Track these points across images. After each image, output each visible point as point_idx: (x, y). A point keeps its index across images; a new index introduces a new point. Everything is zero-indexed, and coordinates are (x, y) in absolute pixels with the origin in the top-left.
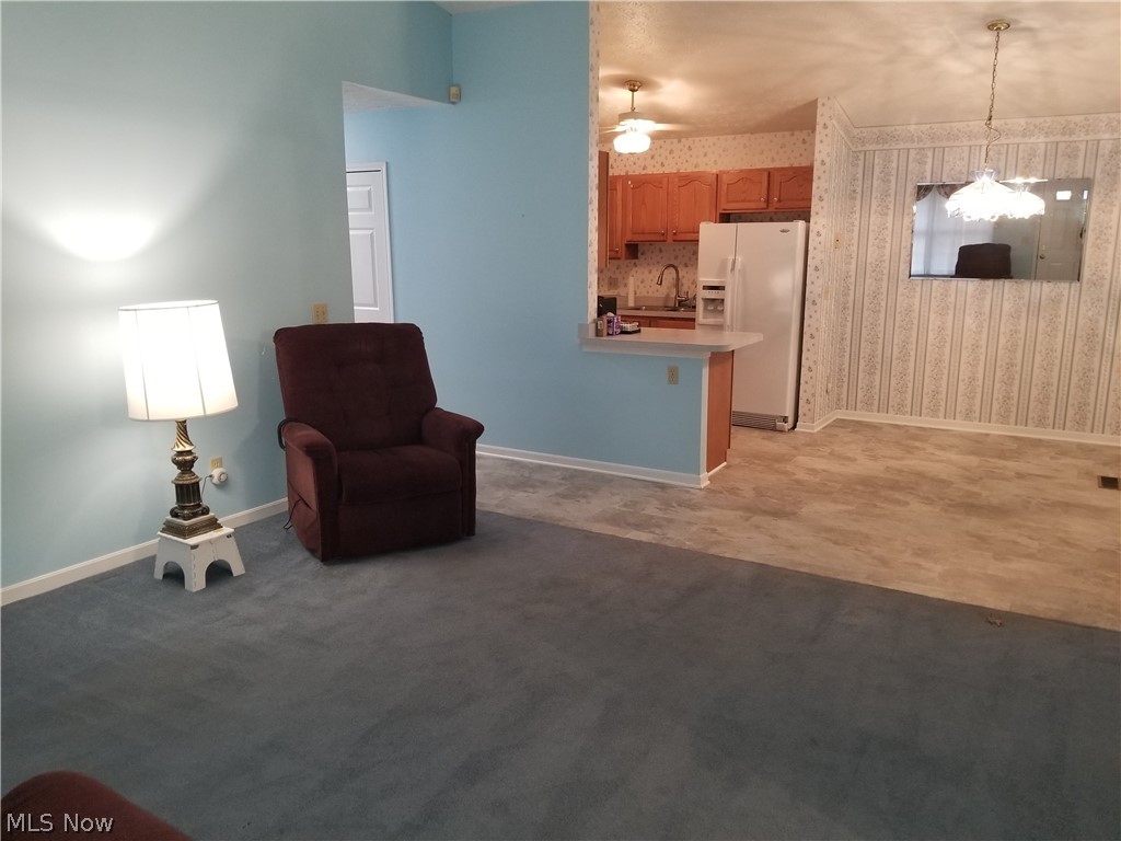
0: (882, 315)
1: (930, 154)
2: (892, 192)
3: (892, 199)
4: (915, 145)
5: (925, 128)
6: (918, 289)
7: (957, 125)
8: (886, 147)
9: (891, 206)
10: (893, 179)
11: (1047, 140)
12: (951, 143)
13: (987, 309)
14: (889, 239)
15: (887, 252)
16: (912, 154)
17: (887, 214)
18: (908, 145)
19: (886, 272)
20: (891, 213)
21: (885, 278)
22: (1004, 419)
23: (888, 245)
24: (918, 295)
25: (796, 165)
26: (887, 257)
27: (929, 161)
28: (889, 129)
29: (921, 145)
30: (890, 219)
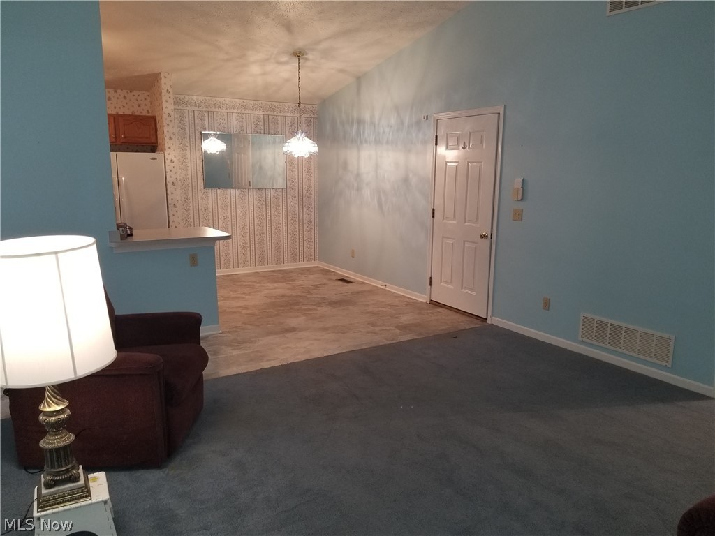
0: (191, 212)
1: (206, 115)
2: (187, 136)
3: (188, 140)
4: (197, 108)
5: (202, 98)
6: (210, 195)
7: (220, 100)
8: (180, 107)
9: (188, 144)
10: (187, 128)
11: (263, 113)
12: (217, 110)
13: (246, 205)
14: (189, 165)
15: (189, 172)
16: (196, 113)
17: (186, 150)
18: (193, 108)
19: (190, 185)
20: (188, 148)
21: (190, 189)
22: (262, 262)
23: (189, 168)
24: (210, 198)
25: (137, 114)
26: (189, 176)
27: (207, 118)
28: (182, 97)
29: (200, 109)
30: (188, 152)
